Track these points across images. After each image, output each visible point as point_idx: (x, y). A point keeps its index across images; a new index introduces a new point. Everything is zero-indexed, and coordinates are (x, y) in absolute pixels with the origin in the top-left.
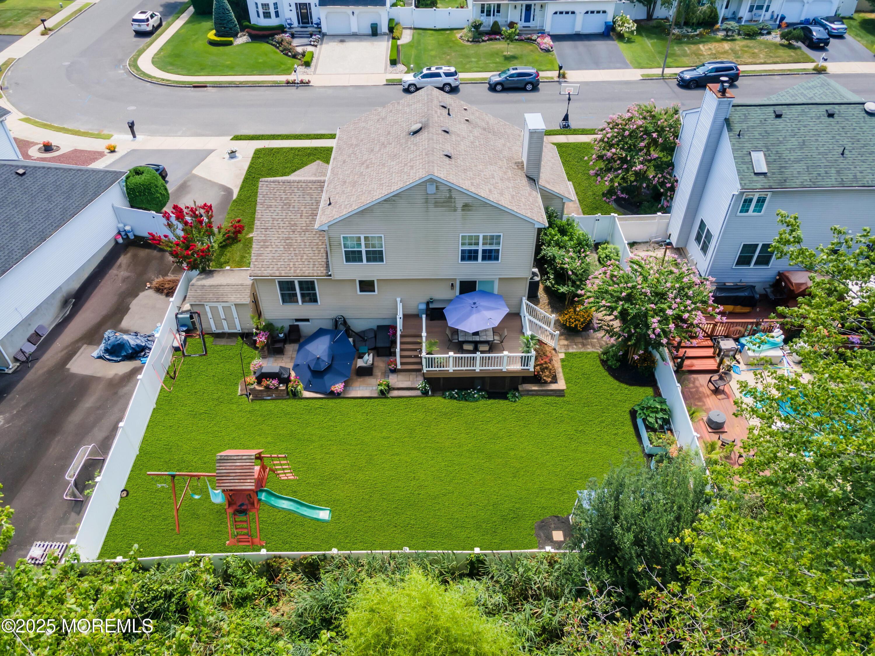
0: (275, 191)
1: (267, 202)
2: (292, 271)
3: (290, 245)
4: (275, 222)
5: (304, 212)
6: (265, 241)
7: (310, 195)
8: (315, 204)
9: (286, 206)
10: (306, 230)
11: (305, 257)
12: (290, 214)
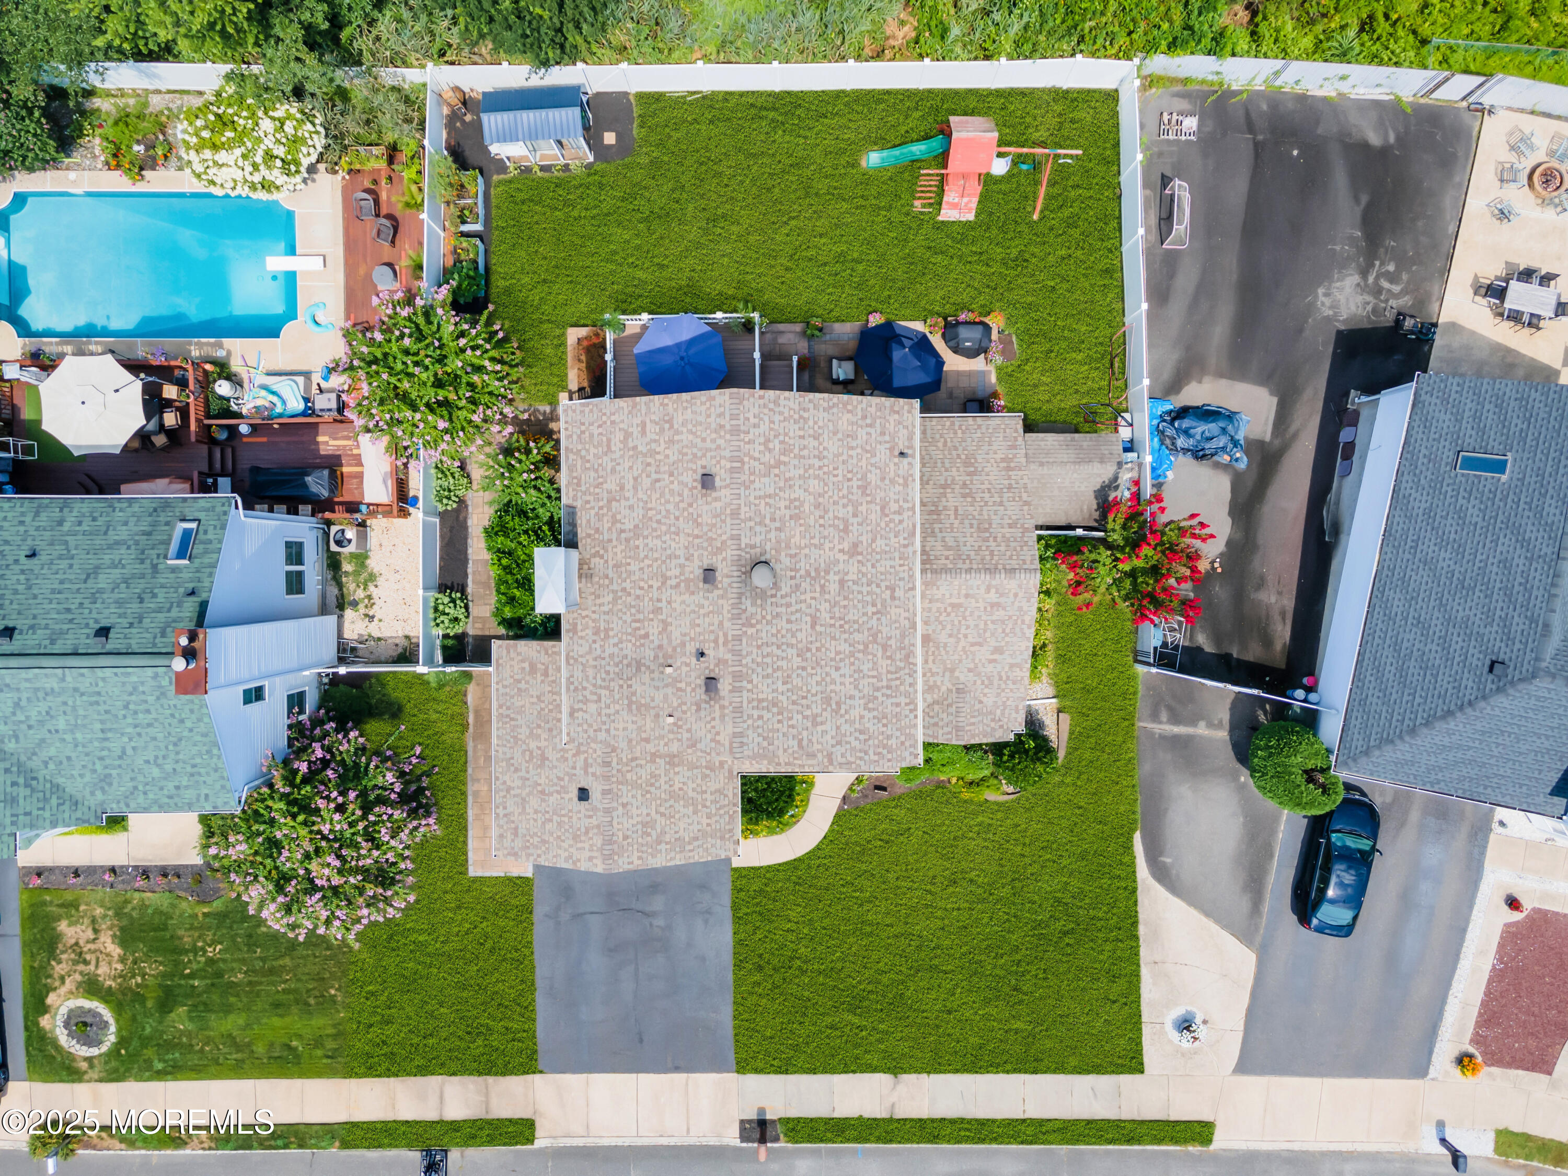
0: (1008, 553)
1: (1017, 532)
2: (957, 424)
3: (967, 464)
4: (998, 500)
5: (952, 517)
6: (1008, 469)
7: (949, 548)
8: (937, 530)
9: (983, 528)
10: (944, 486)
11: (940, 445)
12: (975, 513)
